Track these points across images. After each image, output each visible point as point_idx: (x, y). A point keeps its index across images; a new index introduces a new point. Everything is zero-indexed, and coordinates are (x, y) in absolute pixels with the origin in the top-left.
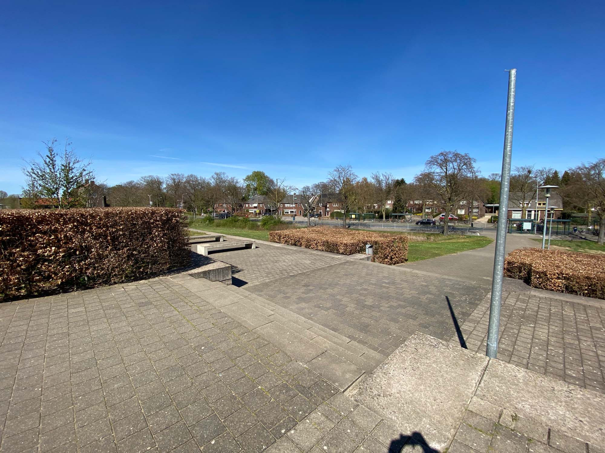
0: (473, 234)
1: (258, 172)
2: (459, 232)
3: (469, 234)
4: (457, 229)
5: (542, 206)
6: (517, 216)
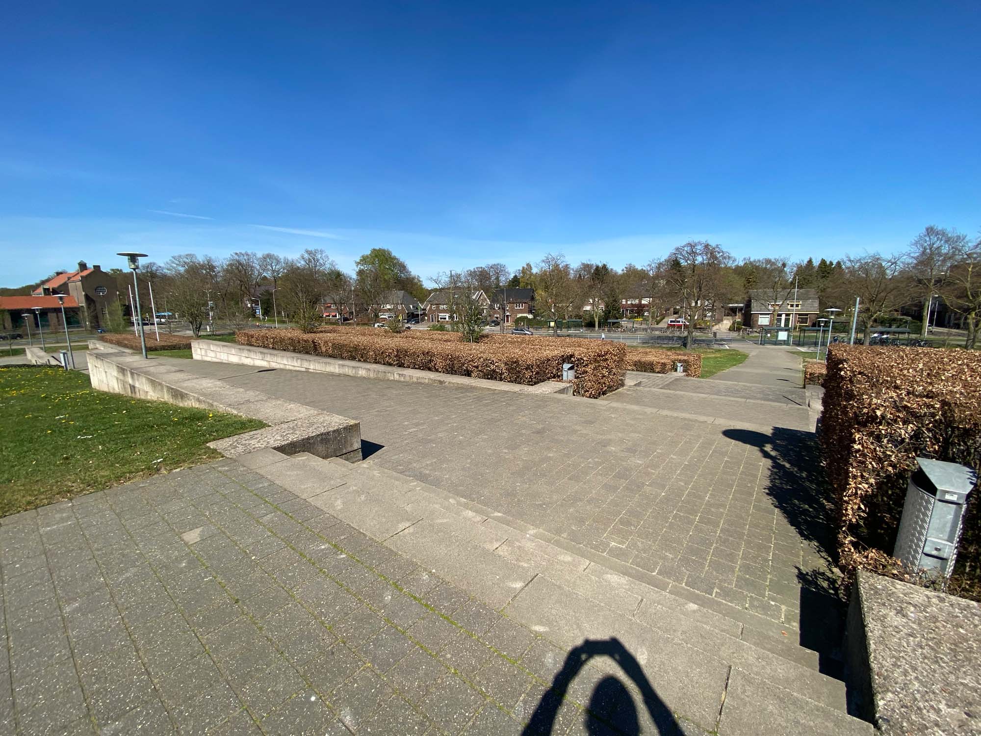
0: (722, 347)
1: (380, 250)
2: (703, 345)
3: (716, 347)
4: (700, 340)
5: (795, 308)
6: (764, 321)
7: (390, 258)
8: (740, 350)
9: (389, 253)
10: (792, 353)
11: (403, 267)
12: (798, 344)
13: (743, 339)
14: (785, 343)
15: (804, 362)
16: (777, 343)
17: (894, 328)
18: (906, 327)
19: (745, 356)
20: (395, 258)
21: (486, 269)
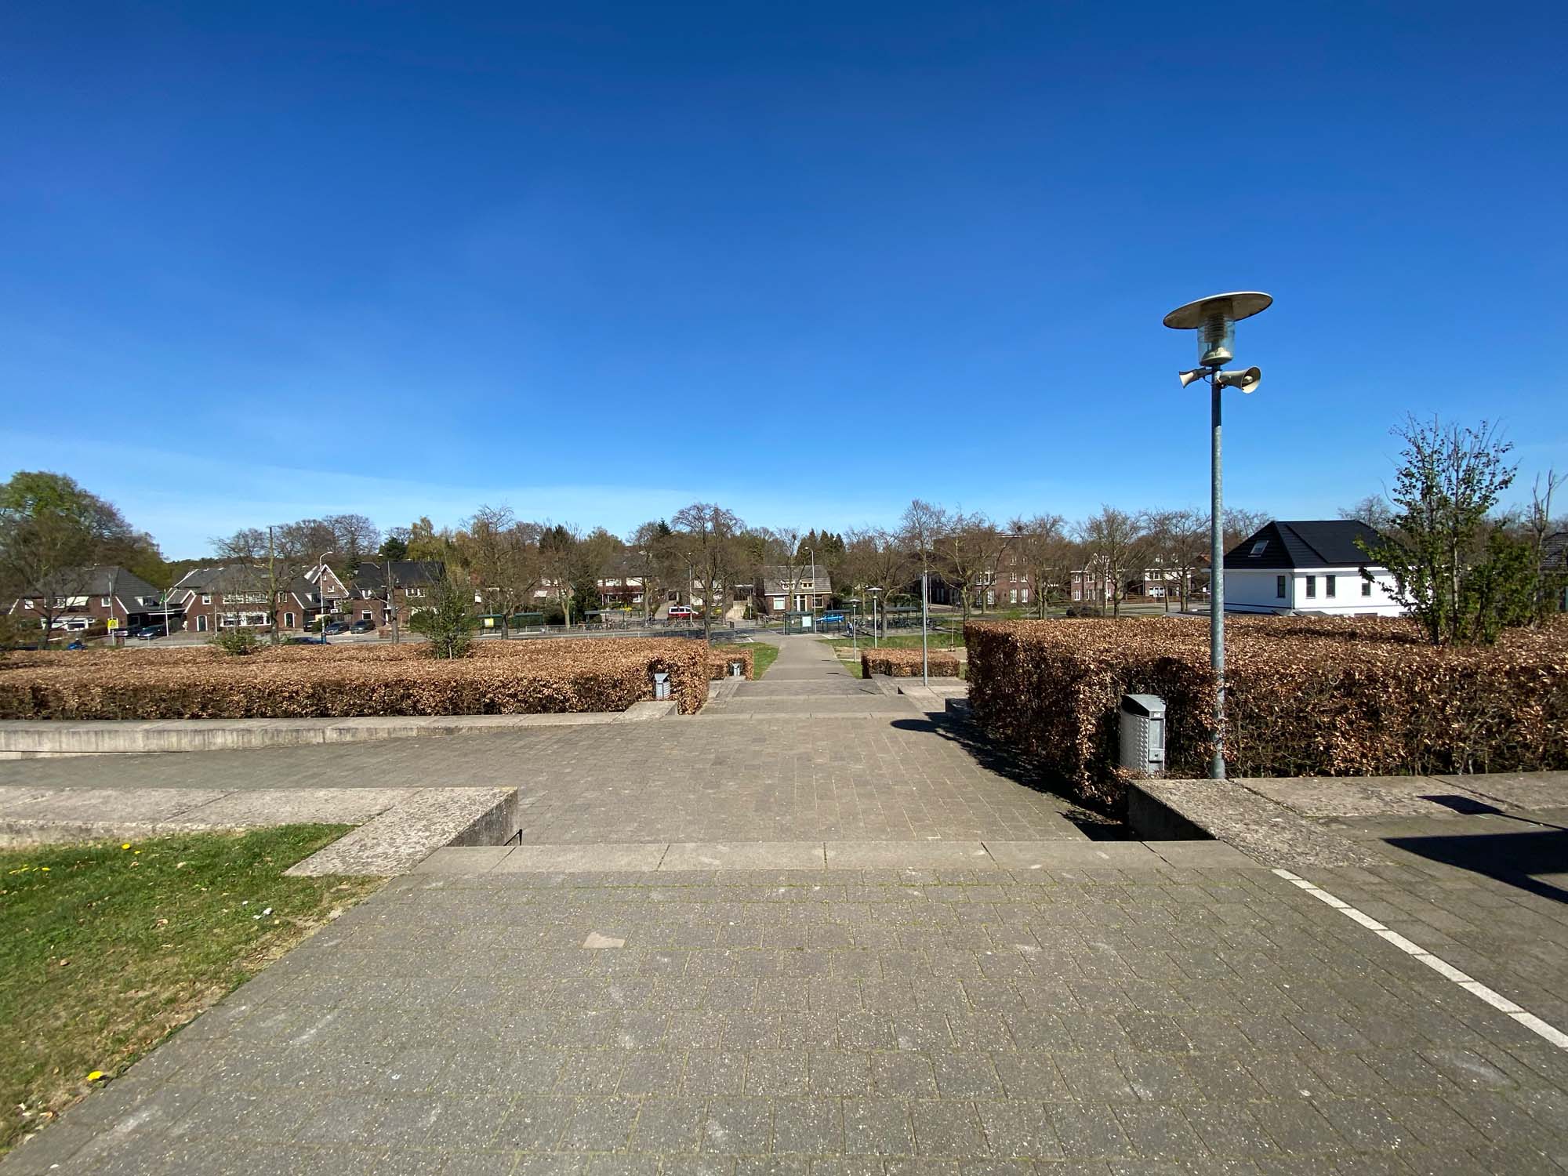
0: (746, 641)
2: (723, 639)
3: (740, 640)
4: (717, 634)
5: (808, 587)
6: (779, 605)
7: (73, 494)
8: (767, 643)
9: (68, 484)
10: (819, 641)
11: (107, 515)
12: (822, 631)
13: (764, 629)
14: (810, 630)
15: (836, 651)
16: (801, 631)
17: (899, 607)
18: (908, 605)
19: (775, 651)
20: (86, 496)
21: (326, 524)
